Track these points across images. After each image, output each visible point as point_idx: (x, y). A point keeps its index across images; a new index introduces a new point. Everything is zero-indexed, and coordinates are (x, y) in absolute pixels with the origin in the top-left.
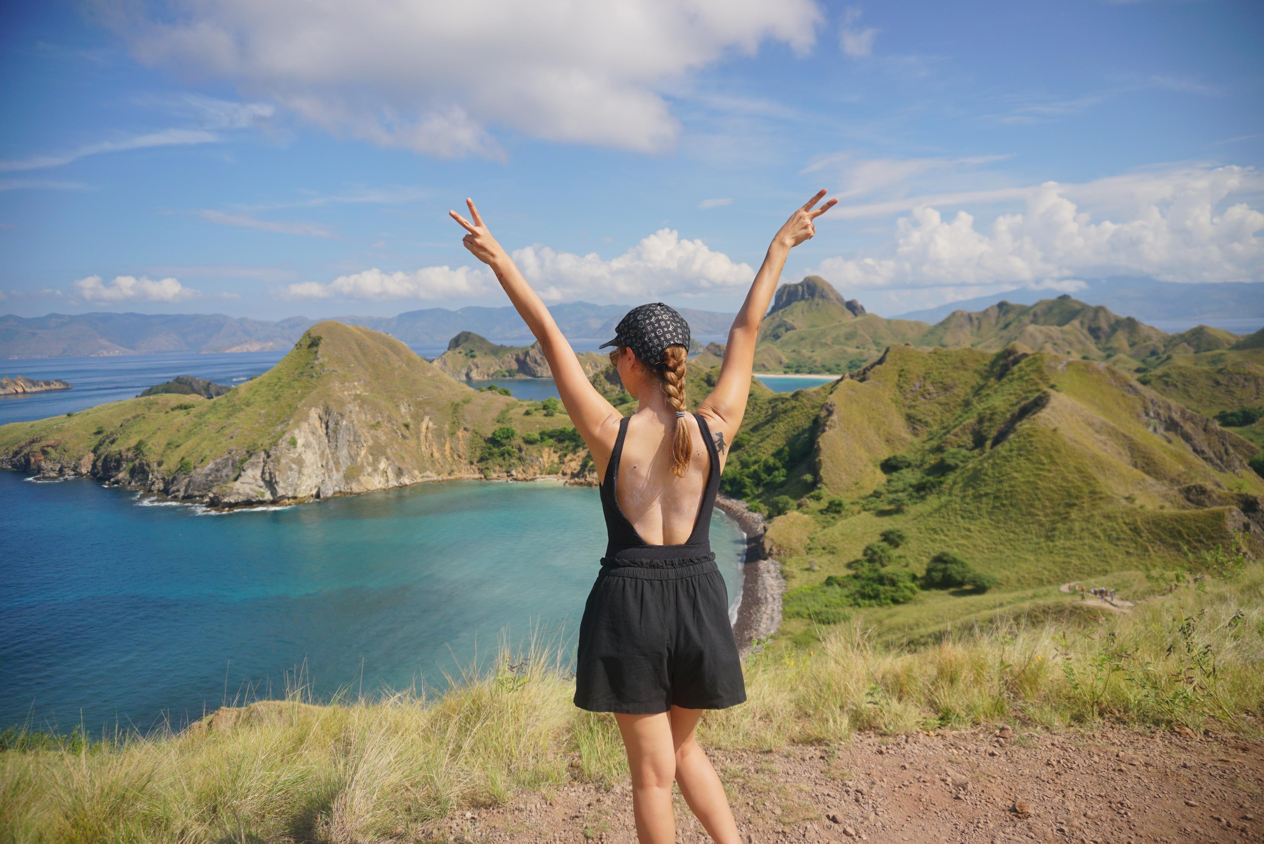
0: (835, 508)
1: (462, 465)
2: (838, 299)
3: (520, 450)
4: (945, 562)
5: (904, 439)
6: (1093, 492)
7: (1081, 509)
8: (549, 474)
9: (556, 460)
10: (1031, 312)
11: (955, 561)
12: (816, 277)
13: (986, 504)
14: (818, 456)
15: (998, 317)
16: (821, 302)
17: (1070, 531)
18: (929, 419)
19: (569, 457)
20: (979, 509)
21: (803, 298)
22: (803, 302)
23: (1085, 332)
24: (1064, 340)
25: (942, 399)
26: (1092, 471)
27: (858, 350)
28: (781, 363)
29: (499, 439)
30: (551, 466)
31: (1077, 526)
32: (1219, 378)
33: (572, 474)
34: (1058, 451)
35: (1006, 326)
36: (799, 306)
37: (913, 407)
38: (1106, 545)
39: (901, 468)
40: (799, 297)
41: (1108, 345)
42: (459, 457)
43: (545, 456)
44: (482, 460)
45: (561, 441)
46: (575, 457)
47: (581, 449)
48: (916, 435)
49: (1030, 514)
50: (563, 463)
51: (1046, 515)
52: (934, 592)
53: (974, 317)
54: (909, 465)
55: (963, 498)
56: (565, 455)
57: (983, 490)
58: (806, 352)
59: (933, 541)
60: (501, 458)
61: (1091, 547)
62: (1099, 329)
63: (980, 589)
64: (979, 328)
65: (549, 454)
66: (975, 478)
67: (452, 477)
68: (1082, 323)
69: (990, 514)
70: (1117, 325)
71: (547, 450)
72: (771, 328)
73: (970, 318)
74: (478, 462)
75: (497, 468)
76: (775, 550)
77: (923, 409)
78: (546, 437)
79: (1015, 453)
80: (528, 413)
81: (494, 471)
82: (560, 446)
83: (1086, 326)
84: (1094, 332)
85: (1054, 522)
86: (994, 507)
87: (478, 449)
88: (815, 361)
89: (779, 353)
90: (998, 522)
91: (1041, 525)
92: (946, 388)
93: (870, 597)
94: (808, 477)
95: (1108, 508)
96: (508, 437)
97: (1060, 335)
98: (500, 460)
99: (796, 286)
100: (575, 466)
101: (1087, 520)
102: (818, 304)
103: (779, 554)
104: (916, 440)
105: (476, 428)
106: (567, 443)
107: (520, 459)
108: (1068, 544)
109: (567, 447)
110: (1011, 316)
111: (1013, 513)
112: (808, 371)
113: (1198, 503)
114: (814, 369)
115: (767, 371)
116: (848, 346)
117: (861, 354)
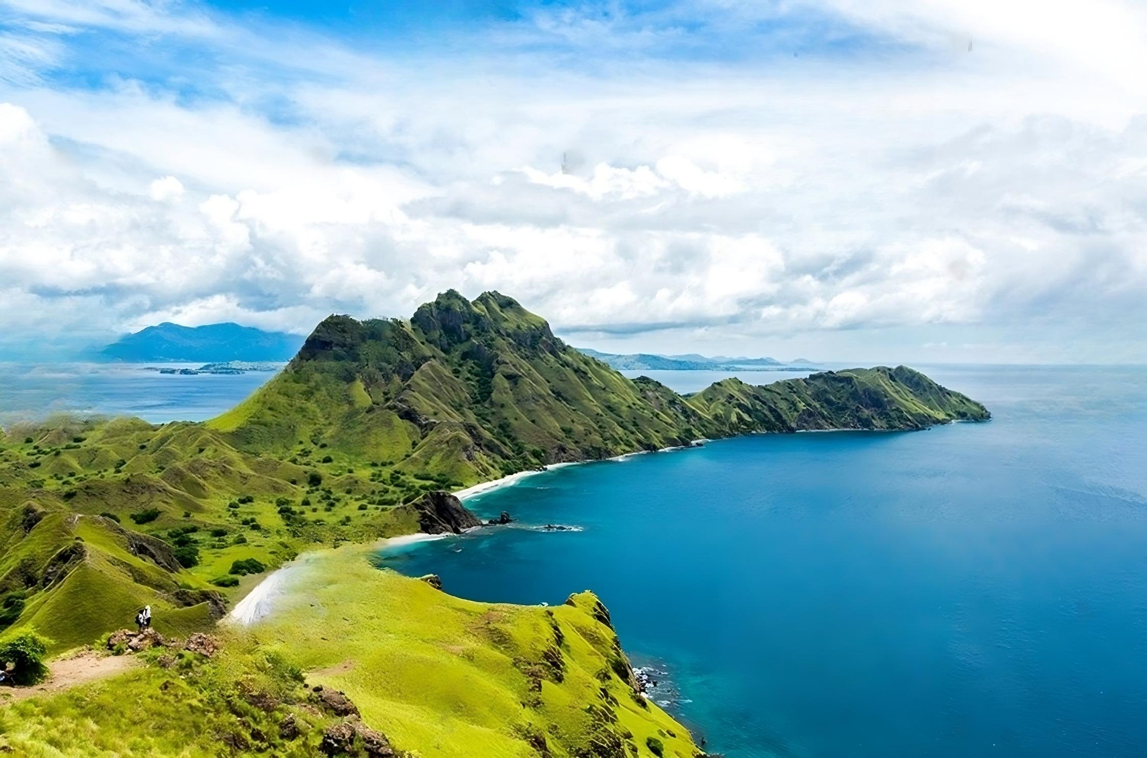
26: (129, 593)
32: (125, 487)
113: (183, 600)
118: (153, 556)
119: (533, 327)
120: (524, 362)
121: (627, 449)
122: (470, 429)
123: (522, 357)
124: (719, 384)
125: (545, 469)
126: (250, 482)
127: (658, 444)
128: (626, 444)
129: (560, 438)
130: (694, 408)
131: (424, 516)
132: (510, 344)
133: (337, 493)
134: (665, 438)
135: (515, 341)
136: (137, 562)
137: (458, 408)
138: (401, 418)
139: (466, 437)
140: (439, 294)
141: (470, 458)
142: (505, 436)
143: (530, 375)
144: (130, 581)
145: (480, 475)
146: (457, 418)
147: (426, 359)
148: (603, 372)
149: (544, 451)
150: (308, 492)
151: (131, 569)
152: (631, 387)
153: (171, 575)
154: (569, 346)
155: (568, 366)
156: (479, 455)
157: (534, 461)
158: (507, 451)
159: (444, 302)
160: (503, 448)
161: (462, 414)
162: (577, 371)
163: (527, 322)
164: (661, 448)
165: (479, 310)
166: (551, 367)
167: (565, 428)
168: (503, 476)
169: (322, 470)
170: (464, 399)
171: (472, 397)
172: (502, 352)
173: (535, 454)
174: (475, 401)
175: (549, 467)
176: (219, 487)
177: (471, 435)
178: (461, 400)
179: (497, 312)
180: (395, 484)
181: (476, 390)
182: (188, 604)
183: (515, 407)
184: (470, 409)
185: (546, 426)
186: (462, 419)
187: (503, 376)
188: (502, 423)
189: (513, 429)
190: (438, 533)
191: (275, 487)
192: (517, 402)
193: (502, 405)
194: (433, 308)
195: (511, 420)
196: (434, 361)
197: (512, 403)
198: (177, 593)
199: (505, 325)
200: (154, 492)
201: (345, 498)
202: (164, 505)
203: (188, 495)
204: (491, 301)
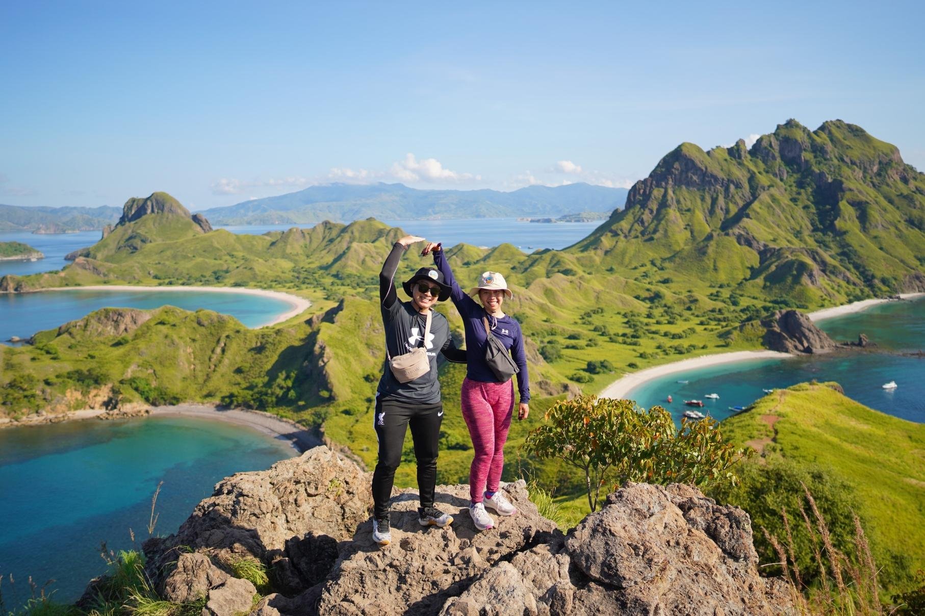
2: (185, 213)
3: (44, 392)
9: (80, 397)
10: (349, 230)
12: (163, 193)
14: (328, 379)
15: (324, 233)
16: (170, 216)
19: (92, 394)
21: (152, 212)
22: (153, 215)
24: (377, 253)
27: (217, 262)
28: (149, 274)
29: (20, 384)
30: (76, 403)
33: (101, 407)
35: (331, 241)
36: (150, 219)
40: (149, 212)
43: (69, 396)
44: (5, 404)
45: (79, 380)
46: (99, 392)
47: (103, 385)
50: (88, 398)
53: (306, 233)
56: (89, 392)
58: (171, 264)
60: (26, 401)
65: (72, 393)
68: (387, 240)
71: (68, 389)
72: (124, 238)
73: (303, 233)
75: (25, 410)
78: (65, 379)
80: (35, 359)
81: (23, 413)
82: (79, 385)
83: (390, 242)
88: (181, 272)
94: (325, 394)
96: (29, 382)
97: (375, 251)
98: (26, 403)
99: (144, 200)
100: (102, 399)
102: (168, 218)
106: (86, 382)
107: (45, 400)
109: (88, 385)
110: (334, 233)
112: (180, 282)
113: (546, 389)
114: (184, 280)
115: (139, 283)
116: (208, 258)
117: (221, 265)
119: (881, 153)
120: (871, 191)
122: (813, 255)
123: (868, 185)
125: (899, 298)
126: (602, 296)
129: (914, 266)
131: (770, 332)
132: (854, 171)
133: (677, 309)
135: (860, 168)
137: (798, 234)
138: (740, 244)
139: (808, 261)
140: (778, 125)
141: (814, 282)
142: (850, 263)
143: (877, 203)
145: (824, 301)
146: (797, 244)
147: (764, 188)
149: (895, 279)
150: (650, 308)
153: (535, 367)
154: (921, 173)
156: (823, 281)
157: (885, 288)
158: (853, 277)
159: (783, 132)
160: (849, 274)
161: (801, 240)
163: (874, 148)
165: (822, 139)
166: (902, 194)
167: (919, 256)
168: (850, 302)
169: (662, 289)
170: (804, 226)
171: (812, 224)
172: (846, 179)
173: (884, 281)
174: (815, 229)
175: (902, 296)
176: (575, 300)
177: (814, 259)
178: (801, 227)
179: (840, 141)
180: (735, 303)
181: (816, 218)
182: (551, 394)
183: (861, 235)
184: (810, 236)
185: (897, 254)
186: (803, 245)
187: (849, 203)
188: (845, 250)
189: (860, 257)
190: (787, 351)
191: (623, 302)
192: (864, 229)
193: (845, 233)
194: (773, 139)
195: (857, 248)
196: (772, 190)
197: (857, 231)
198: (540, 383)
199: (849, 152)
200: (522, 300)
201: (687, 314)
202: (532, 311)
203: (549, 304)
204: (834, 130)
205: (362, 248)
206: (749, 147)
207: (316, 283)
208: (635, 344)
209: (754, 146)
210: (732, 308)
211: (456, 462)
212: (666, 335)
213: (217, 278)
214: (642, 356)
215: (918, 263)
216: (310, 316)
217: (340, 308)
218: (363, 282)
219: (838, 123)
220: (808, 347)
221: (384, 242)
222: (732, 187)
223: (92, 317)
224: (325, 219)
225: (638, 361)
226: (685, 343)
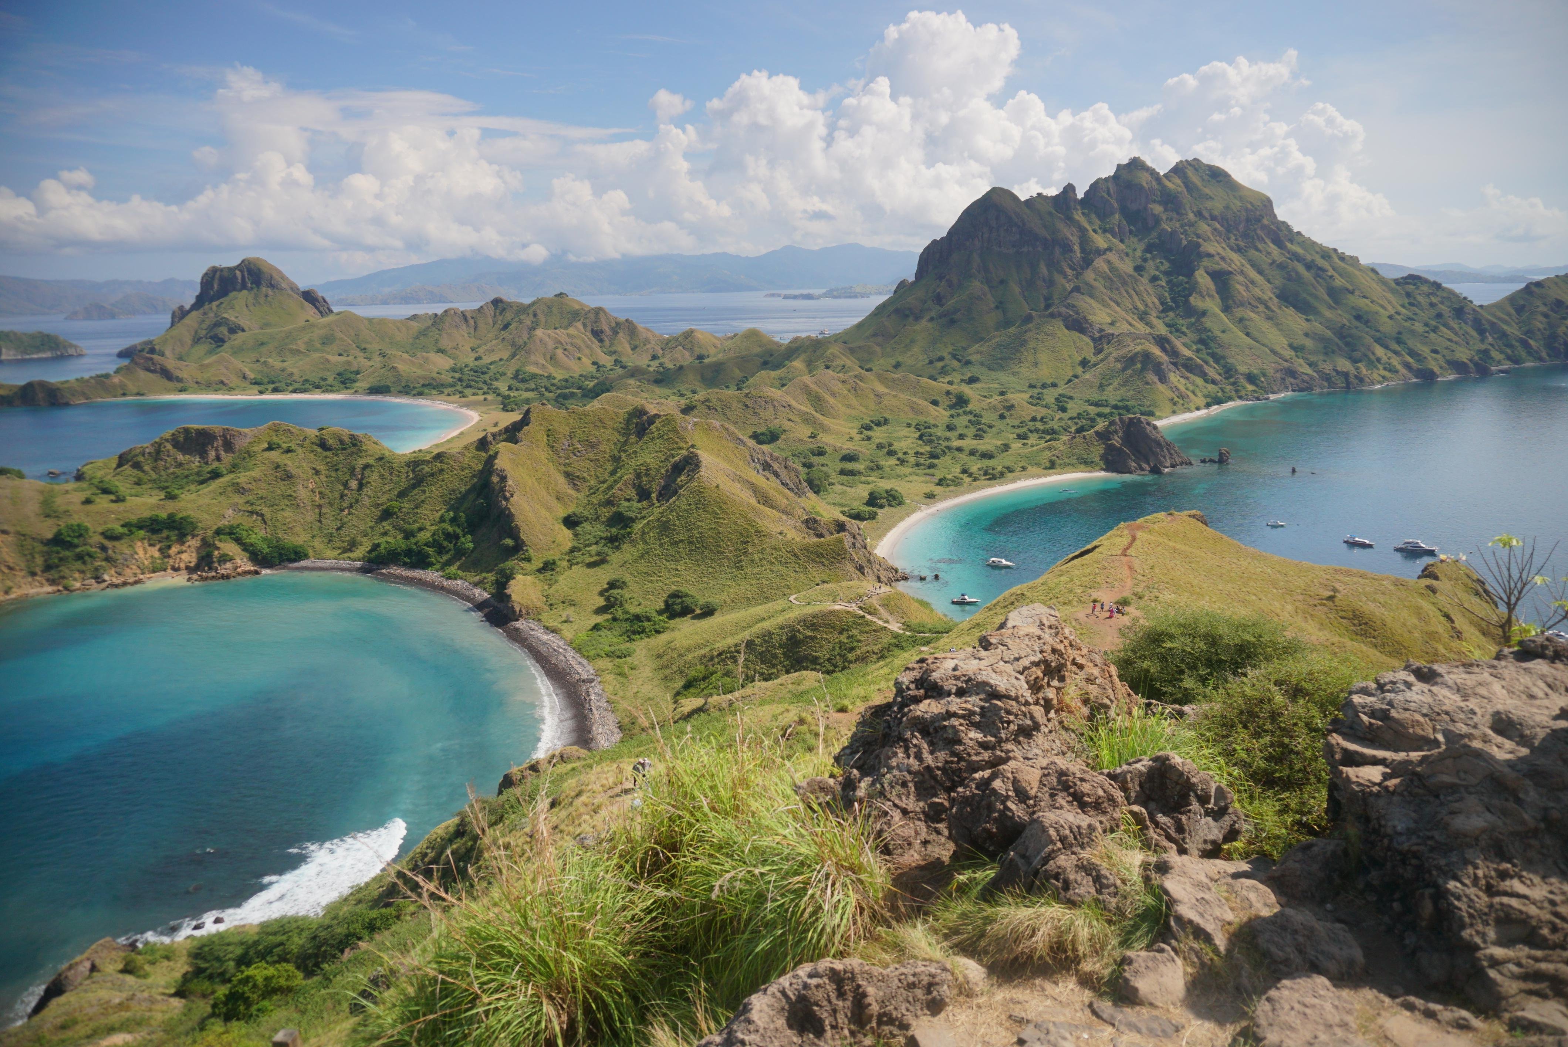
0: (548, 567)
1: (18, 579)
2: (292, 288)
3: (104, 548)
4: (681, 597)
5: (571, 496)
6: (757, 532)
7: (754, 545)
8: (154, 572)
9: (157, 554)
10: (531, 311)
11: (687, 595)
12: (258, 259)
13: (683, 549)
14: (513, 521)
15: (495, 316)
16: (270, 292)
17: (753, 561)
18: (585, 475)
19: (174, 550)
20: (679, 553)
21: (244, 287)
22: (245, 292)
23: (589, 335)
24: (572, 344)
25: (591, 455)
26: (751, 515)
27: (343, 359)
28: (244, 378)
29: (68, 539)
30: (152, 563)
31: (756, 557)
32: (747, 401)
33: (187, 568)
34: (725, 503)
35: (506, 327)
36: (241, 298)
37: (569, 464)
38: (780, 568)
39: (581, 523)
40: (239, 286)
41: (613, 349)
42: (11, 568)
43: (141, 553)
44: (48, 568)
45: (154, 531)
46: (184, 548)
47: (189, 537)
48: (578, 490)
49: (719, 552)
50: (169, 556)
51: (730, 552)
52: (678, 620)
53: (468, 315)
54: (587, 519)
55: (661, 545)
56: (169, 547)
57: (677, 538)
58: (275, 362)
59: (651, 582)
60: (79, 562)
61: (771, 570)
62: (602, 332)
63: (708, 612)
64: (476, 328)
65: (144, 549)
66: (664, 527)
67: (13, 596)
68: (585, 325)
69: (690, 555)
70: (617, 327)
71: (139, 544)
72: (204, 326)
73: (464, 316)
74: (43, 571)
75: (77, 575)
76: (524, 611)
77: (580, 466)
78: (134, 529)
79: (693, 506)
80: (88, 502)
81: (75, 580)
82: (154, 537)
83: (589, 328)
84: (597, 334)
85: (737, 556)
86: (690, 550)
87: (37, 556)
88: (292, 374)
89: (237, 363)
90: (697, 561)
91: (729, 559)
92: (592, 446)
93: (639, 633)
94: (509, 542)
95: (773, 542)
96: (81, 535)
97: (568, 340)
98: (78, 565)
99: (231, 270)
100: (189, 557)
101: (762, 551)
102: (266, 296)
103: (528, 614)
104: (580, 495)
105: (19, 528)
106: (165, 533)
107: (108, 559)
108: (755, 571)
109: (168, 538)
110: (509, 315)
111: (707, 553)
112: (291, 388)
113: (815, 529)
114: (296, 386)
115: (230, 389)
116: (328, 353)
117: (349, 363)
118: (777, 475)
119: (1249, 206)
120: (1235, 257)
121: (1387, 374)
122: (1162, 342)
123: (1232, 249)
124: (1538, 284)
125: (1267, 400)
126: (886, 402)
127: (1436, 369)
128: (1385, 369)
129: (1287, 358)
130: (1495, 320)
131: (1110, 448)
132: (1215, 229)
133: (988, 418)
134: (1449, 362)
135: (1222, 226)
136: (759, 479)
137: (1143, 317)
138: (1068, 328)
139: (1156, 351)
140: (1119, 166)
141: (1163, 379)
142: (1208, 353)
143: (1242, 272)
144: (753, 501)
145: (1175, 404)
146: (1141, 328)
147: (1099, 252)
148: (1350, 269)
149: (1264, 375)
150: (952, 416)
151: (755, 490)
152: (1393, 291)
153: (800, 500)
154: (1299, 233)
155: (1298, 261)
156: (1174, 378)
157: (1250, 387)
158: (1212, 373)
159: (1125, 175)
160: (1207, 369)
161: (1147, 324)
162: (1309, 266)
163: (1241, 198)
164: (1442, 375)
165: (1175, 185)
166: (1274, 262)
167: (1295, 345)
168: (1208, 405)
169: (967, 390)
170: (1150, 305)
171: (1162, 303)
172: (1204, 240)
173: (1251, 378)
174: (1166, 309)
175: (1272, 397)
176: (849, 406)
177: (1164, 350)
178: (1146, 305)
179: (1198, 189)
180: (1064, 410)
181: (1167, 294)
182: (820, 536)
183: (1222, 315)
184: (1158, 317)
185: (1266, 342)
186: (1148, 330)
187: (1208, 273)
188: (1204, 336)
189: (1220, 346)
190: (1130, 472)
191: (914, 409)
192: (1226, 309)
193: (1204, 313)
194: (1111, 185)
195: (1218, 333)
196: (1110, 256)
197: (1217, 311)
198: (807, 522)
199: (1209, 204)
200: (779, 408)
201: (999, 424)
202: (790, 423)
203: (814, 413)
204: (1190, 173)
205: (549, 336)
206: (1080, 195)
207: (485, 388)
208: (931, 466)
209: (1086, 194)
210: (1060, 414)
211: (697, 633)
212: (973, 453)
213: (343, 383)
214: (941, 482)
215: (1293, 353)
216: (482, 435)
217: (525, 421)
218: (553, 385)
219: (1195, 163)
220: (1155, 465)
221: (581, 327)
222: (1057, 251)
223: (167, 440)
224: (493, 296)
225: (938, 490)
226: (997, 464)
